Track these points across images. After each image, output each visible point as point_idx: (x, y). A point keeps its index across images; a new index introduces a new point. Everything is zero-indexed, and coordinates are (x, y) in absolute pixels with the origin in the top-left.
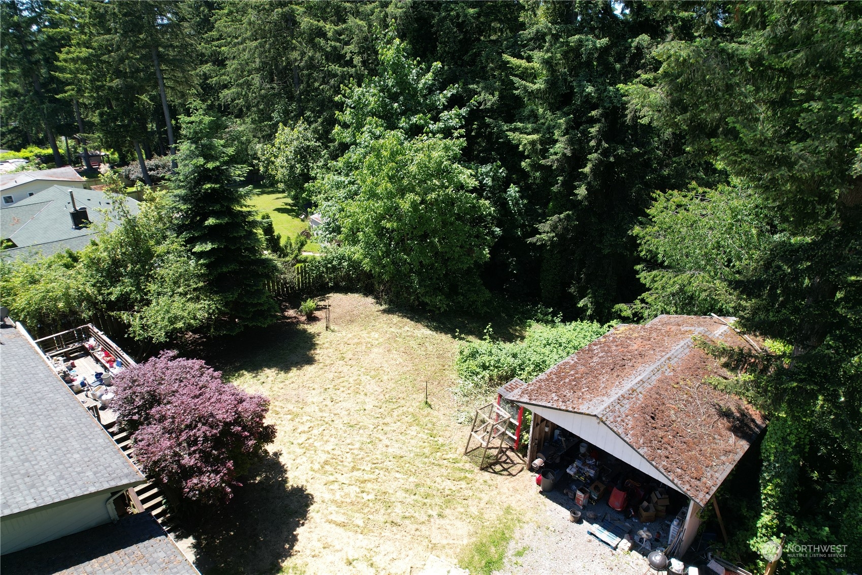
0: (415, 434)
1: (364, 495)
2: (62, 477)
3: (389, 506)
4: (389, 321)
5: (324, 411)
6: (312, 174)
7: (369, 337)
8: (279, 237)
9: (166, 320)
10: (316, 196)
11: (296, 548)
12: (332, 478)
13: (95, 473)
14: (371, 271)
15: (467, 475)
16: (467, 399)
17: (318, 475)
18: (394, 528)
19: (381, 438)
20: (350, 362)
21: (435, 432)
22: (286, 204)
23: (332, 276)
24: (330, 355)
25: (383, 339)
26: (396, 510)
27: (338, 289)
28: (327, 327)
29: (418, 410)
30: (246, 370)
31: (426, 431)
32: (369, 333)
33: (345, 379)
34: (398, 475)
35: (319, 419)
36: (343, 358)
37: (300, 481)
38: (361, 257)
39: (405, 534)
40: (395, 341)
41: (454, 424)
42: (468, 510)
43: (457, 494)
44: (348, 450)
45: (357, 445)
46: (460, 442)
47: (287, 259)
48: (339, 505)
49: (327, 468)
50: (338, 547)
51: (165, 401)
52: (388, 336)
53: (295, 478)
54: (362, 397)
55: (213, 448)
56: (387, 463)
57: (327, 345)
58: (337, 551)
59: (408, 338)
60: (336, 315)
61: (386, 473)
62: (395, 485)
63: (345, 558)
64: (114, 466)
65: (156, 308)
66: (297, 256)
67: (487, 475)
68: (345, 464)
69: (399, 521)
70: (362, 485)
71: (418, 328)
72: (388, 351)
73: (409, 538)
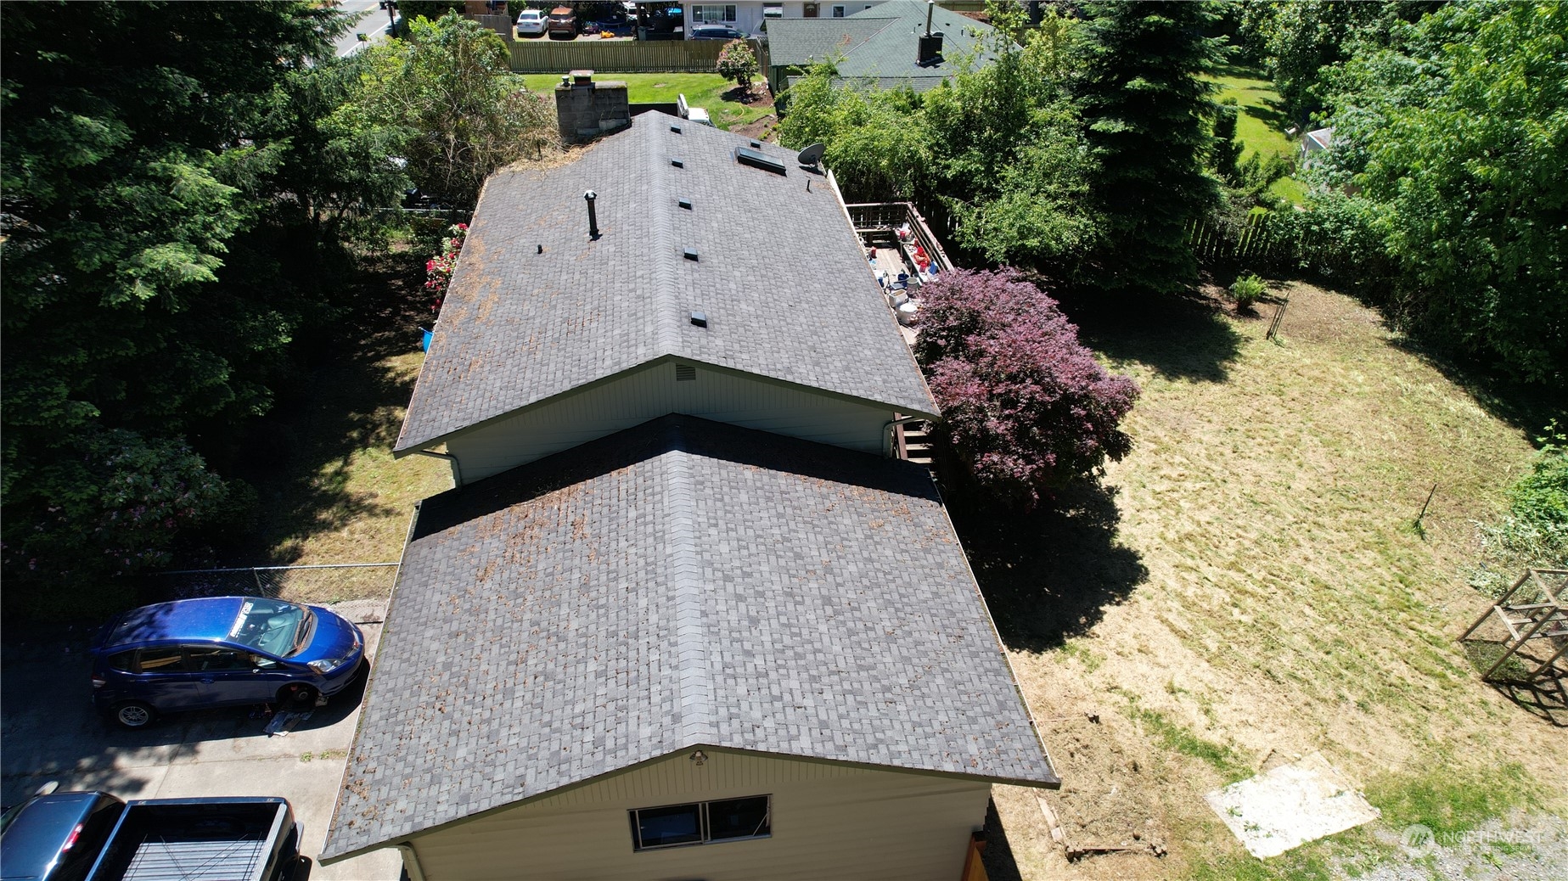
0: (1370, 564)
1: (1236, 611)
2: (847, 368)
3: (1272, 646)
4: (1396, 363)
5: (1216, 461)
6: (1345, 48)
7: (1344, 376)
8: (1239, 149)
9: (1015, 229)
10: (1337, 95)
11: (1096, 628)
12: (1190, 562)
13: (885, 382)
14: (1398, 258)
15: (1449, 673)
16: (1510, 553)
17: (1168, 548)
18: (1268, 683)
19: (1302, 542)
20: (1291, 404)
21: (1412, 578)
22: (1267, 102)
23: (1313, 248)
24: (1259, 380)
25: (1372, 389)
26: (1284, 660)
27: (1312, 277)
28: (1269, 334)
29: (1392, 529)
30: (1106, 354)
31: (1394, 570)
32: (1346, 369)
33: (1271, 426)
34: (1307, 610)
35: (1203, 469)
36: (1280, 393)
37: (1136, 544)
38: (1389, 226)
39: (1285, 700)
40: (1396, 401)
41: (1459, 581)
42: (1424, 727)
43: (1413, 693)
44: (1234, 535)
45: (1254, 535)
46: (1459, 618)
47: (1241, 191)
48: (1189, 605)
49: (1188, 545)
50: (1161, 660)
51: (988, 334)
52: (1384, 386)
53: (1129, 534)
54: (1292, 466)
55: (1036, 423)
56: (1295, 584)
57: (1258, 362)
58: (1159, 665)
59: (1425, 406)
60: (1293, 320)
61: (1288, 599)
62: (1296, 622)
63: (1167, 679)
64: (907, 382)
65: (1007, 207)
66: (1260, 191)
67: (1492, 695)
68: (1221, 552)
69: (1280, 675)
70: (1238, 596)
71: (1455, 397)
72: (1374, 412)
73: (1288, 708)
